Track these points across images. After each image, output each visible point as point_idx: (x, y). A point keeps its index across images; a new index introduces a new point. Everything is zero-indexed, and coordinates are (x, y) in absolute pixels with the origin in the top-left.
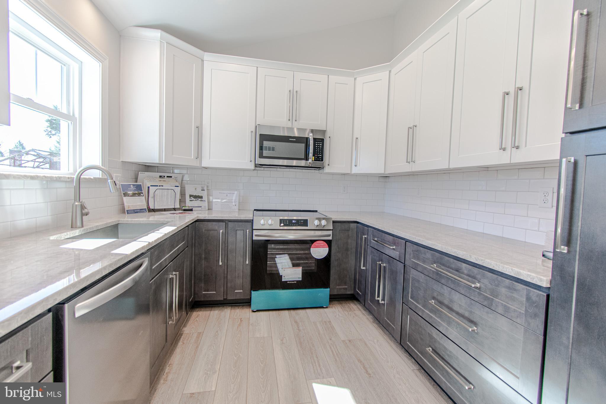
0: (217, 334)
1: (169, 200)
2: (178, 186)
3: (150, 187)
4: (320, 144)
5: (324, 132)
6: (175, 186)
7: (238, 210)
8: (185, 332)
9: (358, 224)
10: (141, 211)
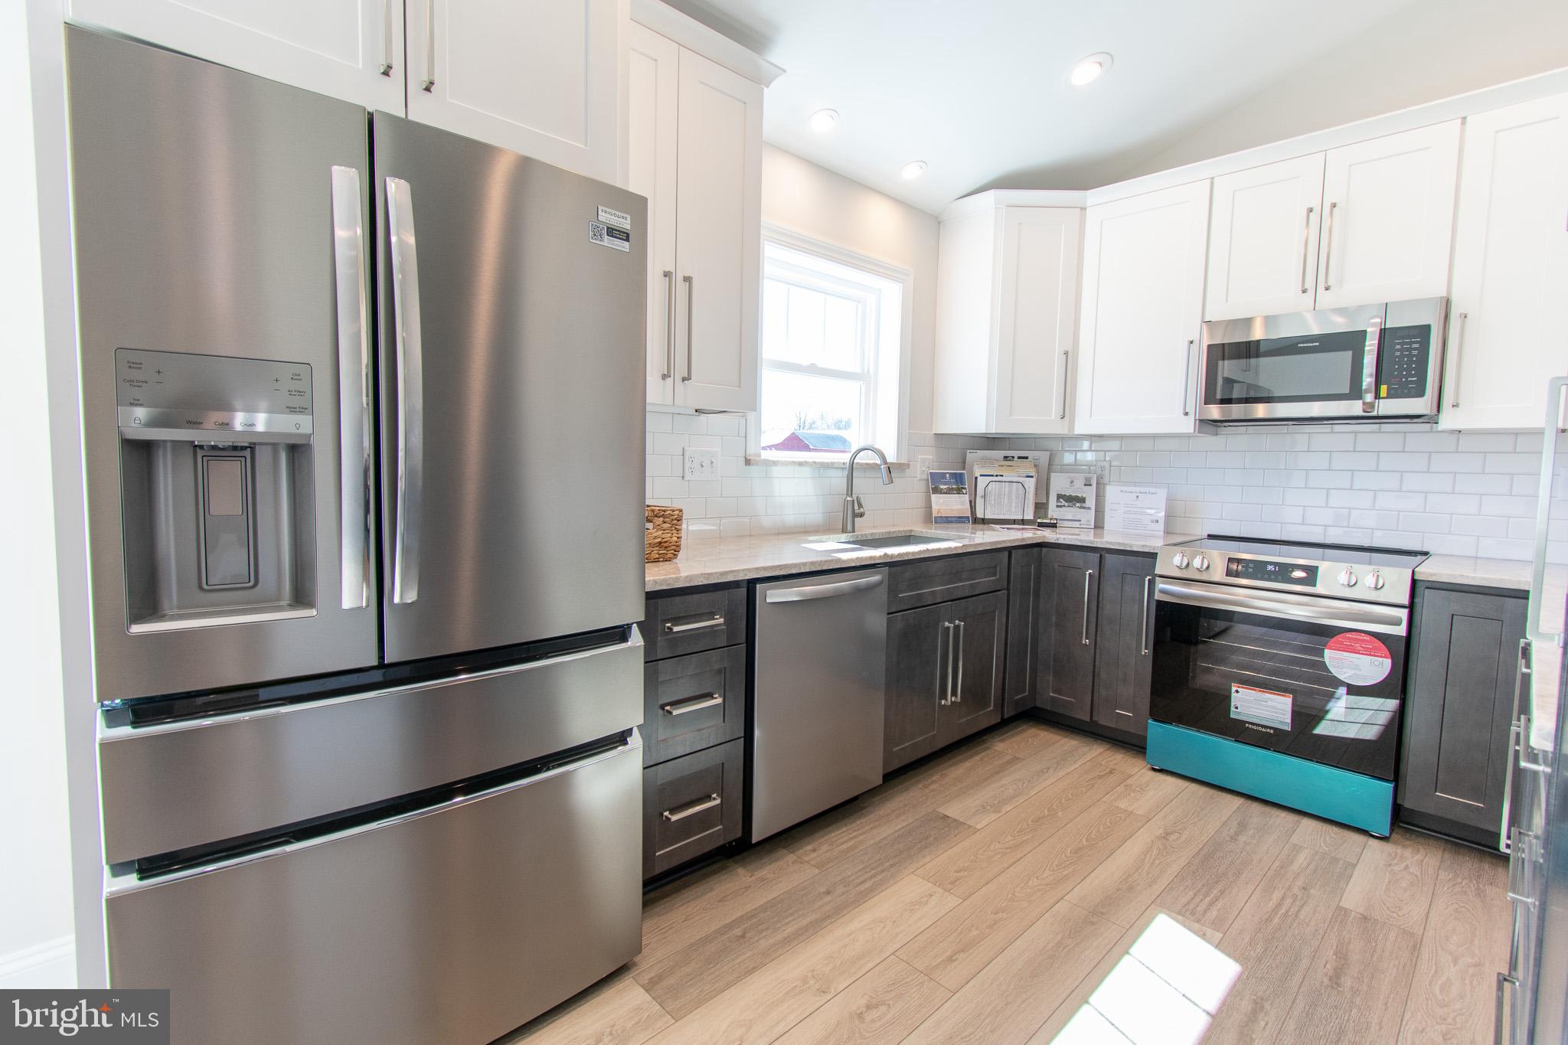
0: (1045, 771)
1: (1014, 502)
2: (1032, 477)
3: (979, 478)
4: (1411, 344)
6: (1027, 477)
7: (1162, 533)
8: (995, 748)
10: (961, 520)
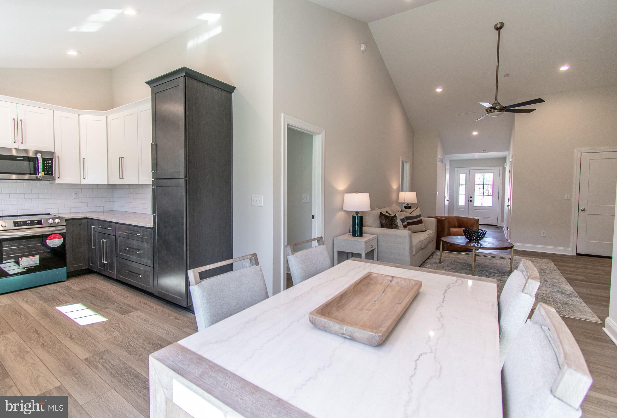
4: (49, 162)
5: (52, 153)
9: (88, 220)
